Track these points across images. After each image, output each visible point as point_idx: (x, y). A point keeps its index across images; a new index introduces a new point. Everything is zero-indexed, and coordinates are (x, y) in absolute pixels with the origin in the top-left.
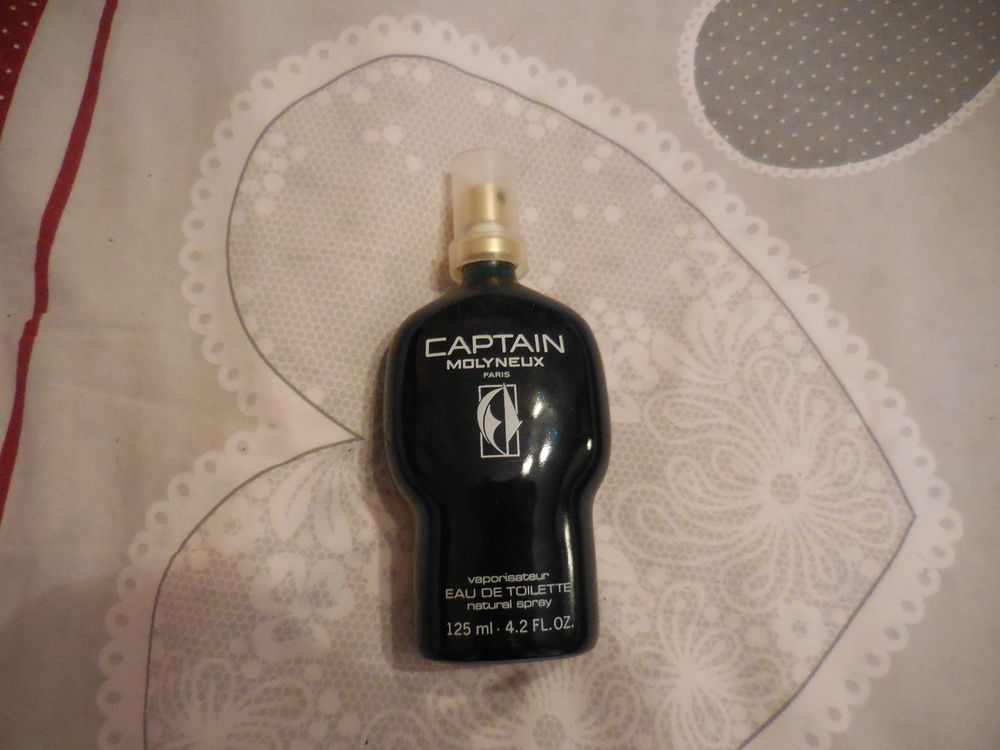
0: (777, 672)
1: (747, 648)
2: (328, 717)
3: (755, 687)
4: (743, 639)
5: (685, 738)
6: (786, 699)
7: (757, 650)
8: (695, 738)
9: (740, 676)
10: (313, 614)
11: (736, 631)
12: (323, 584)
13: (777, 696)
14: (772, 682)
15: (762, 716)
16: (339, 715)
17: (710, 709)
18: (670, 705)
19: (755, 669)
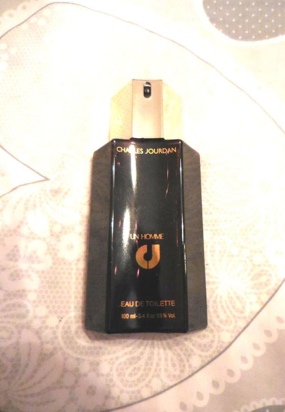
0: (270, 275)
1: (254, 265)
2: (41, 318)
3: (261, 284)
4: (251, 261)
5: (225, 312)
6: (276, 288)
7: (259, 266)
8: (231, 312)
9: (253, 279)
10: (30, 267)
11: (248, 258)
12: (35, 252)
13: (272, 286)
14: (268, 280)
15: (265, 298)
16: (47, 317)
17: (238, 298)
18: (216, 297)
19: (260, 275)
